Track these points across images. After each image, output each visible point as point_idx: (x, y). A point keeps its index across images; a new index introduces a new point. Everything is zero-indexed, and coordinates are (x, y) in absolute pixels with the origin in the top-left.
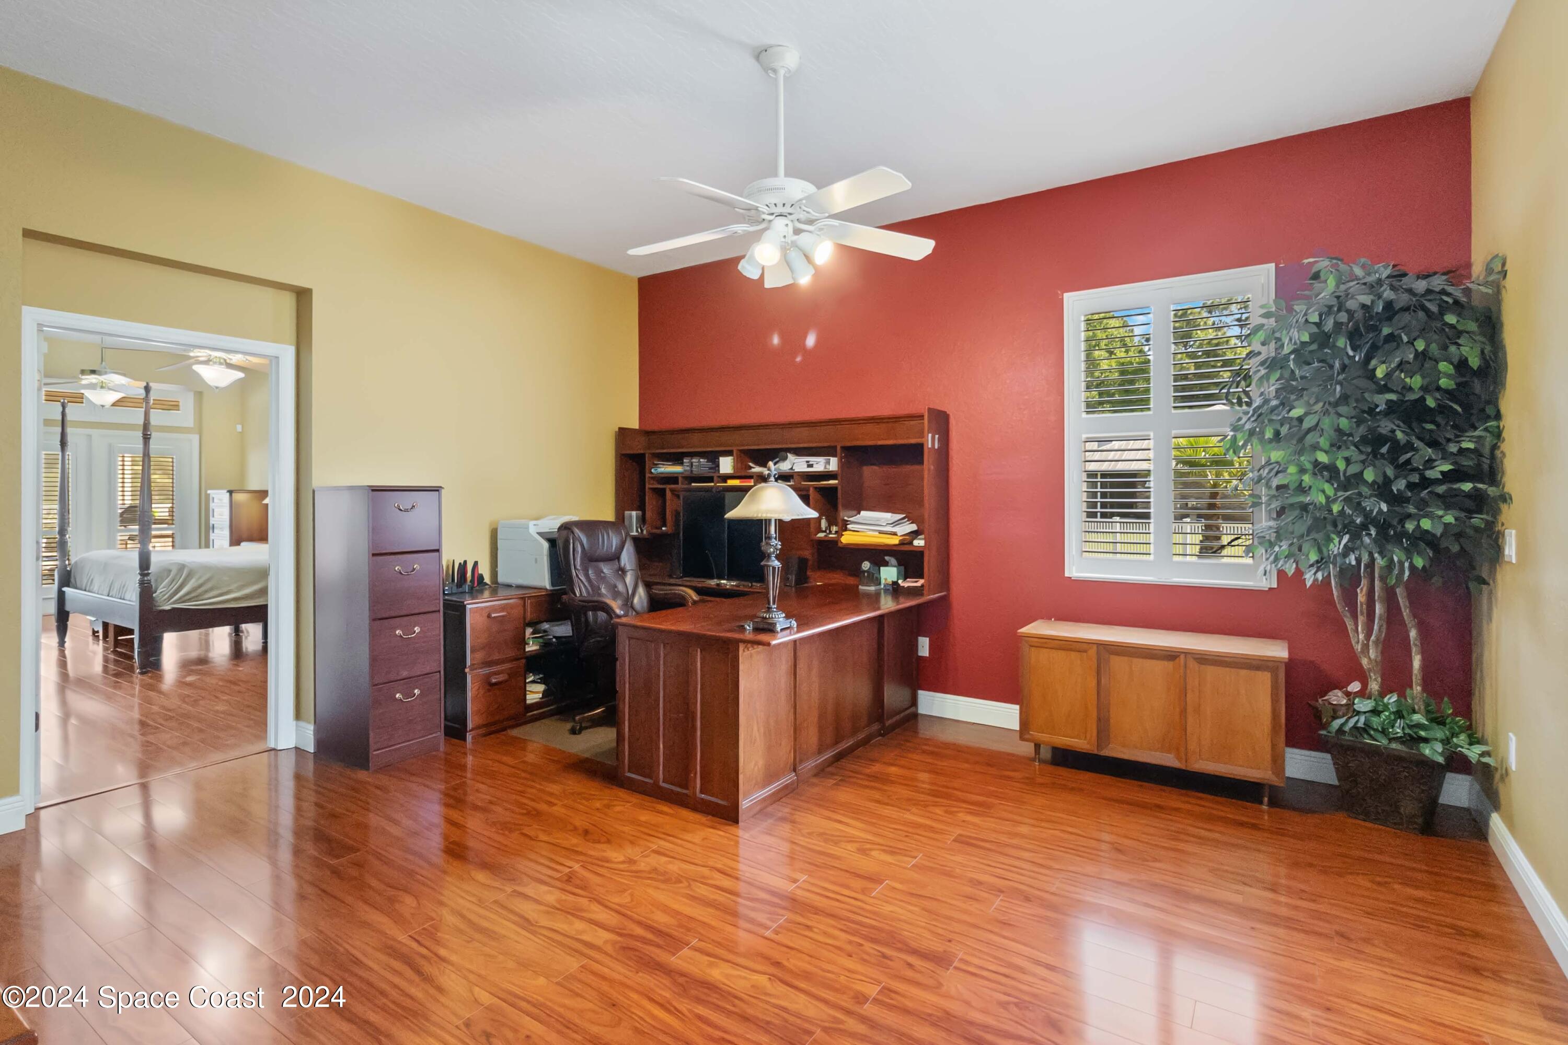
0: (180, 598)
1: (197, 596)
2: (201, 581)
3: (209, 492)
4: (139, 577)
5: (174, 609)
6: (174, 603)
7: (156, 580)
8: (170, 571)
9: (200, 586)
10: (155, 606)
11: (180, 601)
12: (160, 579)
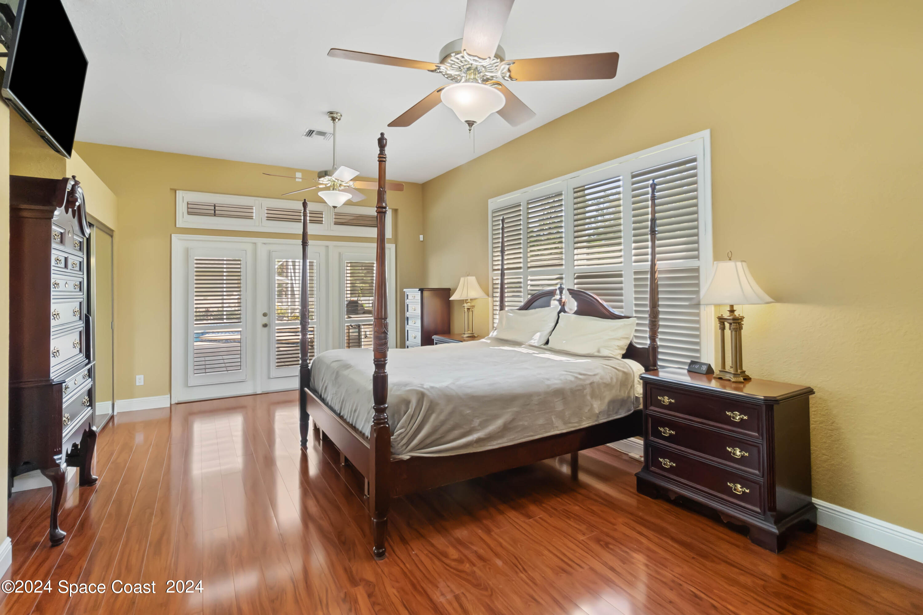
0: (422, 442)
1: (441, 437)
2: (442, 417)
3: (405, 290)
4: (373, 413)
5: (413, 459)
6: (413, 450)
7: (393, 416)
8: (407, 403)
9: (443, 423)
10: (392, 453)
11: (421, 446)
12: (398, 415)
